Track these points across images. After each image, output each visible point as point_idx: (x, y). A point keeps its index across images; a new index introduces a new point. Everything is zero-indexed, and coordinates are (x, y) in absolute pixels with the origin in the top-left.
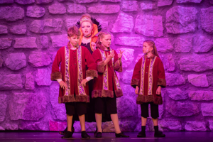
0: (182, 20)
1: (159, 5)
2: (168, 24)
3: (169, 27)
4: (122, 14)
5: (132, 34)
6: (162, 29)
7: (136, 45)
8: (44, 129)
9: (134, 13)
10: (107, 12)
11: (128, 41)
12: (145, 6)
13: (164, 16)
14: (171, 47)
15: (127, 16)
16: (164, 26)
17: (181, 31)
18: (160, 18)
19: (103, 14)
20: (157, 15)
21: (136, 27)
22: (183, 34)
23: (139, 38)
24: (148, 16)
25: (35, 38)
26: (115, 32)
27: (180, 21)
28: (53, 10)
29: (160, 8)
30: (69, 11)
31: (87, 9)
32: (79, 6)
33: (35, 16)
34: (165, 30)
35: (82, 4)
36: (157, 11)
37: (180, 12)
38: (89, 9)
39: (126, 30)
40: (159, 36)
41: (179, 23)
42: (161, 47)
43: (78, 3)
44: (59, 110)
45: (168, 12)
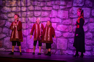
0: (75, 13)
1: (67, 7)
2: (70, 14)
3: (70, 15)
4: (53, 10)
5: (56, 18)
6: (68, 16)
7: (57, 22)
8: (25, 51)
9: (57, 10)
10: (48, 10)
11: (54, 20)
12: (61, 7)
13: (69, 11)
14: (71, 23)
15: (55, 11)
16: (69, 15)
17: (74, 17)
18: (67, 12)
19: (47, 10)
20: (66, 11)
21: (58, 15)
22: (75, 18)
23: (59, 19)
24: (63, 11)
25: (24, 19)
26: (51, 17)
27: (74, 13)
28: (30, 8)
29: (67, 8)
30: (35, 9)
32: (39, 7)
33: (24, 11)
34: (69, 16)
35: (40, 7)
36: (67, 9)
37: (74, 9)
39: (54, 16)
40: (67, 18)
41: (73, 14)
42: (67, 23)
44: (30, 45)
45: (70, 10)
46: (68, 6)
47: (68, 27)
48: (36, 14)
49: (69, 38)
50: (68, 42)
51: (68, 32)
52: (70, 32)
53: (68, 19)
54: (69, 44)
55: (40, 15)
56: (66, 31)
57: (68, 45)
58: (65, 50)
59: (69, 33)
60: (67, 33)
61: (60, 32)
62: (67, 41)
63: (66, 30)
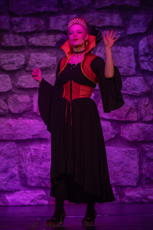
1: (129, 33)
2: (142, 58)
3: (143, 61)
6: (133, 64)
13: (136, 47)
16: (137, 61)
18: (131, 49)
20: (126, 45)
29: (130, 36)
30: (3, 44)
31: (27, 41)
32: (17, 36)
34: (138, 67)
35: (20, 34)
38: (30, 40)
40: (131, 73)
42: (134, 89)
43: (15, 33)
45: (141, 42)
46: (132, 30)
47: (137, 105)
48: (6, 61)
49: (144, 142)
50: (140, 157)
51: (140, 120)
52: (145, 122)
53: (134, 76)
54: (145, 166)
55: (26, 65)
56: (131, 119)
57: (140, 169)
58: (133, 187)
59: (141, 125)
60: (134, 125)
61: (109, 123)
62: (136, 156)
63: (131, 114)
